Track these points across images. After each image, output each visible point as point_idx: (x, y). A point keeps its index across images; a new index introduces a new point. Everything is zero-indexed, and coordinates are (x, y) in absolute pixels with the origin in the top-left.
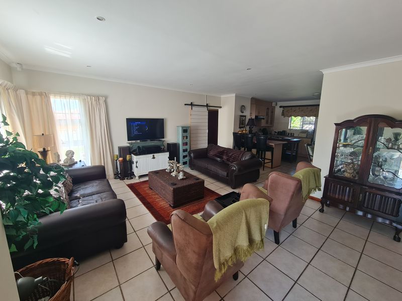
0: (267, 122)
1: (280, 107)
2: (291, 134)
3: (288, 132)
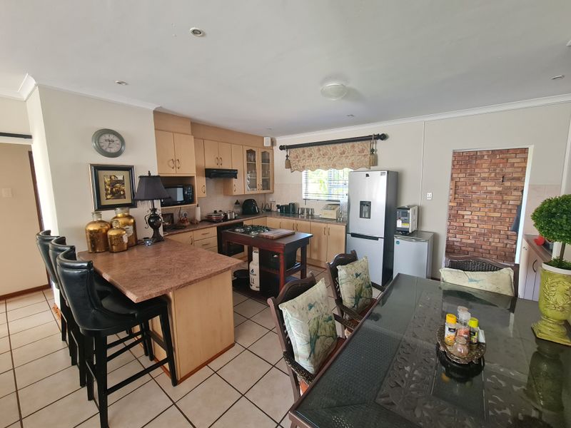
1: (282, 148)
2: (308, 212)
3: (302, 205)
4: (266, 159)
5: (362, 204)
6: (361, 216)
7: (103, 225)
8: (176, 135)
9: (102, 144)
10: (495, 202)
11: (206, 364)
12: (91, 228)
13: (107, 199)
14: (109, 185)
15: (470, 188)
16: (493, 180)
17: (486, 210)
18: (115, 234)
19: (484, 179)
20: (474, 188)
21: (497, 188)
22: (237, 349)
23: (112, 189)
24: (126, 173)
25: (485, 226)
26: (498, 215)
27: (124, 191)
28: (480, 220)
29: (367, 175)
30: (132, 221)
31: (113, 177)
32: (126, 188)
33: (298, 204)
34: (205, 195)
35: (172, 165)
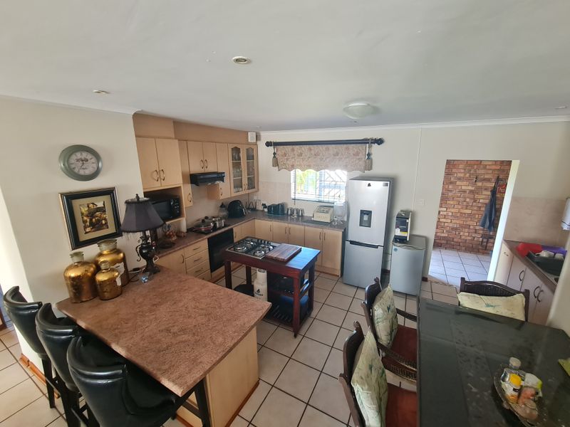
0: (238, 185)
1: (268, 144)
2: (298, 213)
3: (291, 205)
4: (251, 157)
5: (363, 213)
6: (361, 225)
7: (86, 267)
8: (157, 140)
9: (73, 166)
10: (468, 200)
11: (237, 414)
12: (73, 274)
13: (86, 233)
14: (87, 216)
15: (447, 186)
16: (467, 180)
17: (460, 207)
18: (106, 279)
19: (459, 179)
20: (450, 187)
21: (470, 188)
22: (263, 388)
23: (91, 220)
24: (106, 198)
25: (458, 222)
26: (469, 211)
27: (105, 219)
28: (454, 216)
29: (369, 185)
30: (122, 255)
31: (91, 206)
32: (109, 215)
33: (287, 205)
34: (191, 204)
35: (155, 176)
